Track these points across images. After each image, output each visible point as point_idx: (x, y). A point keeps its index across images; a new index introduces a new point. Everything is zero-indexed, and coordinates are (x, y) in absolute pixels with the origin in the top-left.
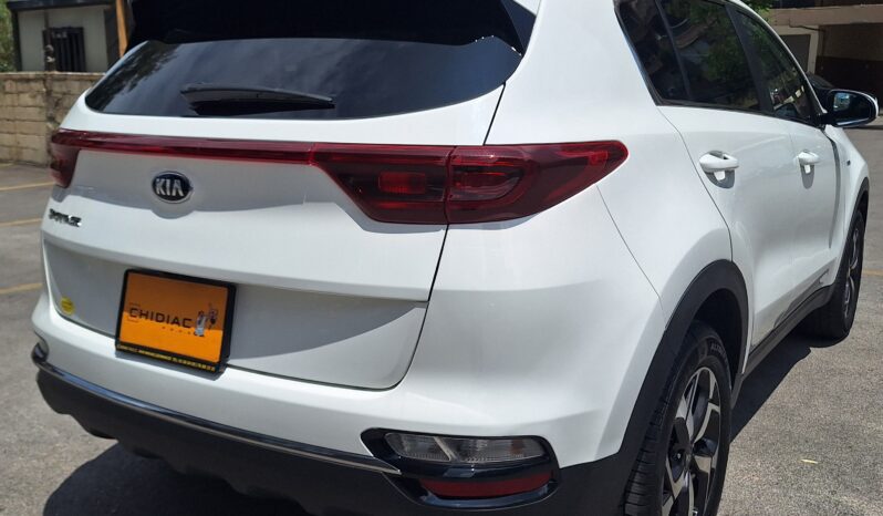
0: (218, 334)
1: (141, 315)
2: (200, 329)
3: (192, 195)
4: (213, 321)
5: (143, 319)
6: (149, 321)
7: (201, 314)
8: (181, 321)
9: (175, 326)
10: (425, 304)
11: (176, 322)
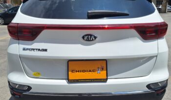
0: (105, 72)
1: (76, 71)
2: (99, 72)
3: (97, 39)
4: (103, 69)
5: (78, 72)
6: (80, 73)
7: (98, 68)
8: (92, 70)
9: (90, 73)
10: (157, 56)
11: (90, 71)
